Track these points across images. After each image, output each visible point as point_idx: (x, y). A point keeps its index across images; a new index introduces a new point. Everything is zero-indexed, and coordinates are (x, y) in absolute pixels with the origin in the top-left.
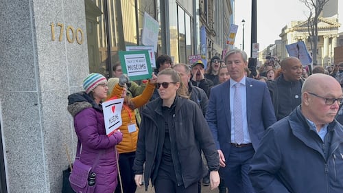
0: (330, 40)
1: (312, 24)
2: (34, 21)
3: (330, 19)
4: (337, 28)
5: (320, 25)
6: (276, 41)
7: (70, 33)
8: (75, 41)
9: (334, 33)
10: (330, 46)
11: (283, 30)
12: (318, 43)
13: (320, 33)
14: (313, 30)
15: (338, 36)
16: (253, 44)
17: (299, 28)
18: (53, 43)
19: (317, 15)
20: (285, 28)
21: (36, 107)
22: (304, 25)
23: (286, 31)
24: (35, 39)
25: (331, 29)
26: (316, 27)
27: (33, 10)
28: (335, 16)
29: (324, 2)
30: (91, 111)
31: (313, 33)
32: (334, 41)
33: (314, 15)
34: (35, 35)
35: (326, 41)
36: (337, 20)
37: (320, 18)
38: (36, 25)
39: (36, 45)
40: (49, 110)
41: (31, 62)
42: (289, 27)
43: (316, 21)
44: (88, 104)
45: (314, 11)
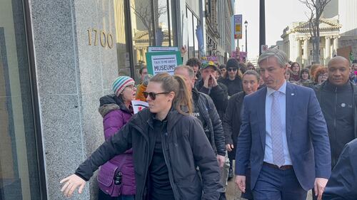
0: (332, 40)
1: (314, 25)
2: (75, 27)
3: (331, 20)
4: (338, 29)
5: (321, 26)
6: (278, 42)
7: (103, 38)
8: (107, 46)
9: (335, 34)
10: (331, 47)
11: (285, 31)
12: (320, 44)
13: (321, 34)
14: (314, 31)
15: (339, 37)
16: (262, 46)
17: (301, 29)
18: (90, 47)
19: (318, 16)
20: (287, 29)
21: (76, 109)
22: (306, 26)
23: (287, 32)
24: (76, 44)
25: (332, 30)
26: (318, 28)
27: (74, 16)
28: (336, 17)
29: (325, 3)
30: (118, 113)
31: (315, 34)
32: (335, 42)
33: (315, 17)
34: (76, 40)
35: (327, 42)
36: (338, 21)
37: (321, 19)
38: (77, 31)
39: (77, 50)
40: (88, 112)
41: (72, 66)
42: (291, 28)
43: (317, 22)
44: (116, 106)
45: (315, 12)
